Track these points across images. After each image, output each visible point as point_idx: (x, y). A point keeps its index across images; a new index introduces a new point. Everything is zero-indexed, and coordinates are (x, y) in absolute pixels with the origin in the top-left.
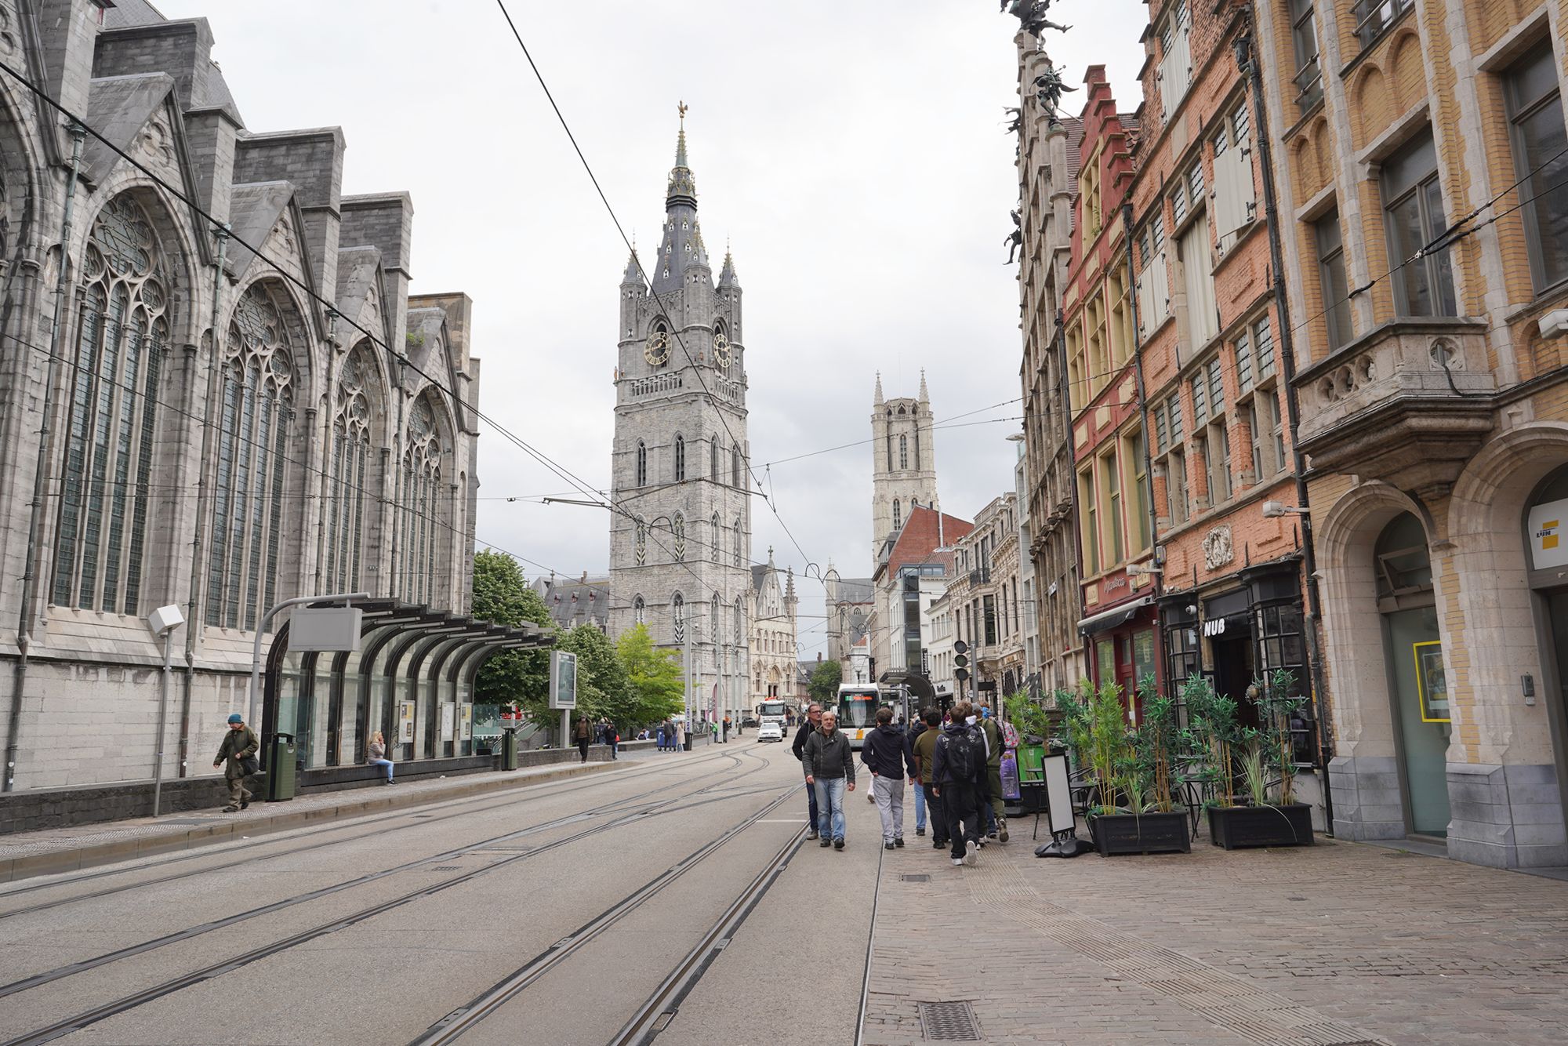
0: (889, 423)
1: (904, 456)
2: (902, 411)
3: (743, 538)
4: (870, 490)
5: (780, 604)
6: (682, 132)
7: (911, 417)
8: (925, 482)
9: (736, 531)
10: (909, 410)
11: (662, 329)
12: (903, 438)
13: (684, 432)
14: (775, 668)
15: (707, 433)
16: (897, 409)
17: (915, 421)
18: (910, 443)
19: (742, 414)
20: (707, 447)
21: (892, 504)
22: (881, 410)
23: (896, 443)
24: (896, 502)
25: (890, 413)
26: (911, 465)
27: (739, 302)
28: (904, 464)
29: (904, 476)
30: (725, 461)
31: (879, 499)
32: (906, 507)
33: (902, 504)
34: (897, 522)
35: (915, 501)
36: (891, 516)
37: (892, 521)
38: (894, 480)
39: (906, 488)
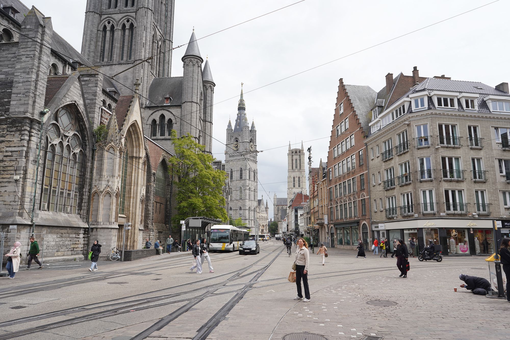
0: (292, 155)
1: (296, 165)
2: (296, 152)
3: (256, 193)
4: (287, 174)
5: (264, 209)
6: (242, 90)
8: (302, 172)
9: (254, 191)
10: (298, 152)
11: (237, 141)
12: (296, 160)
13: (242, 167)
14: (263, 225)
15: (248, 167)
17: (300, 155)
18: (298, 161)
19: (256, 162)
20: (248, 171)
22: (290, 152)
23: (294, 161)
24: (294, 178)
25: (293, 152)
26: (298, 167)
27: (256, 134)
28: (296, 167)
29: (296, 171)
30: (252, 174)
31: (289, 177)
32: (297, 179)
33: (295, 179)
34: (294, 183)
35: (299, 178)
36: (293, 182)
37: (293, 183)
38: (294, 172)
39: (297, 174)
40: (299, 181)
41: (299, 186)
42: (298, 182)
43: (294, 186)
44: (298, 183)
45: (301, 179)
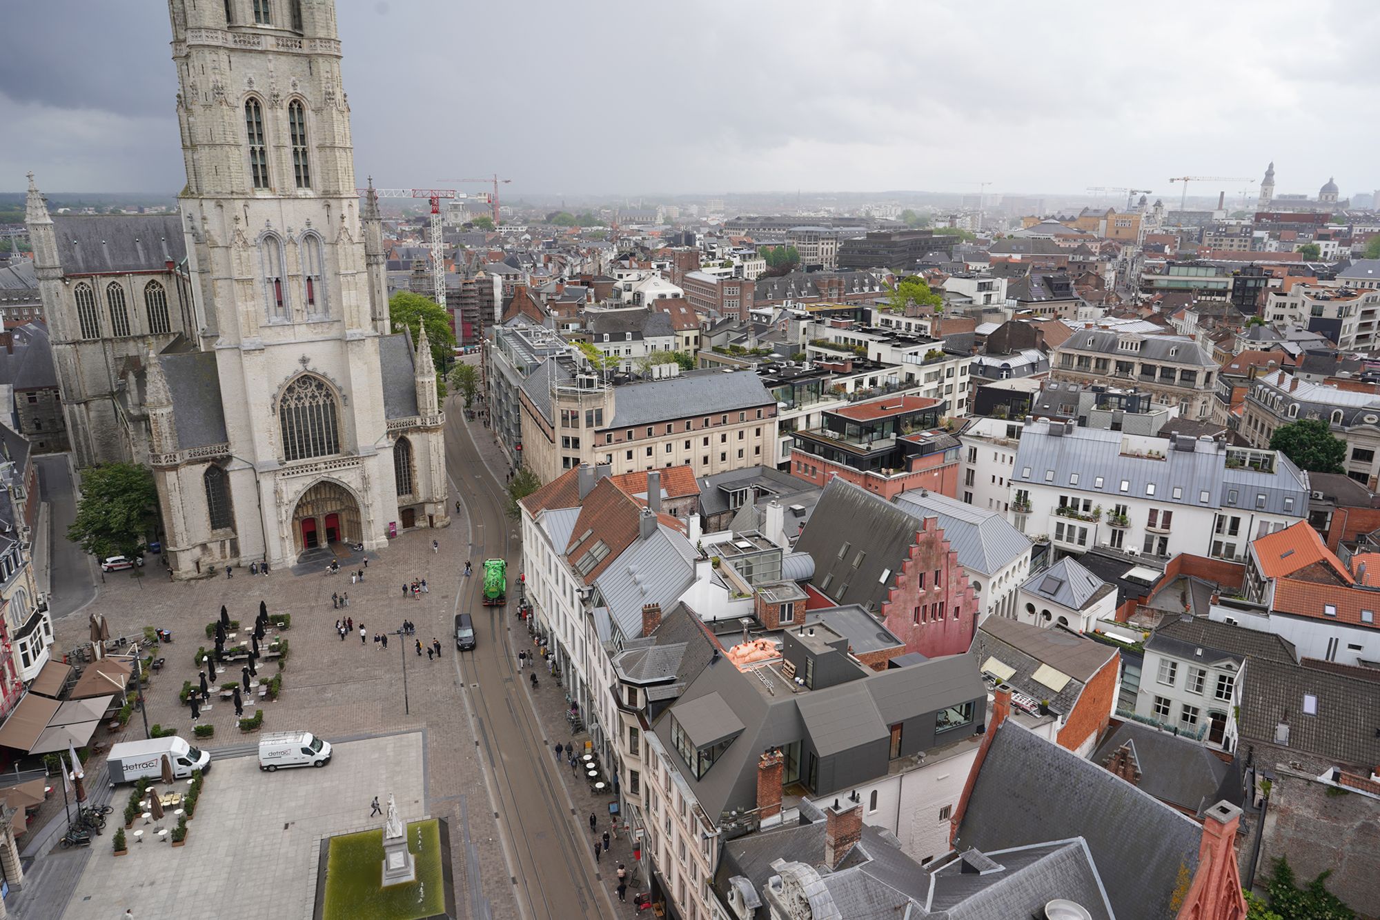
8: (322, 66)
21: (242, 111)
24: (253, 106)
26: (284, 16)
28: (264, 12)
29: (268, 43)
32: (277, 122)
33: (267, 114)
34: (258, 154)
35: (296, 108)
36: (244, 139)
37: (245, 150)
38: (244, 51)
39: (274, 74)
40: (299, 137)
41: (303, 177)
42: (287, 140)
43: (261, 177)
44: (288, 153)
45: (310, 117)
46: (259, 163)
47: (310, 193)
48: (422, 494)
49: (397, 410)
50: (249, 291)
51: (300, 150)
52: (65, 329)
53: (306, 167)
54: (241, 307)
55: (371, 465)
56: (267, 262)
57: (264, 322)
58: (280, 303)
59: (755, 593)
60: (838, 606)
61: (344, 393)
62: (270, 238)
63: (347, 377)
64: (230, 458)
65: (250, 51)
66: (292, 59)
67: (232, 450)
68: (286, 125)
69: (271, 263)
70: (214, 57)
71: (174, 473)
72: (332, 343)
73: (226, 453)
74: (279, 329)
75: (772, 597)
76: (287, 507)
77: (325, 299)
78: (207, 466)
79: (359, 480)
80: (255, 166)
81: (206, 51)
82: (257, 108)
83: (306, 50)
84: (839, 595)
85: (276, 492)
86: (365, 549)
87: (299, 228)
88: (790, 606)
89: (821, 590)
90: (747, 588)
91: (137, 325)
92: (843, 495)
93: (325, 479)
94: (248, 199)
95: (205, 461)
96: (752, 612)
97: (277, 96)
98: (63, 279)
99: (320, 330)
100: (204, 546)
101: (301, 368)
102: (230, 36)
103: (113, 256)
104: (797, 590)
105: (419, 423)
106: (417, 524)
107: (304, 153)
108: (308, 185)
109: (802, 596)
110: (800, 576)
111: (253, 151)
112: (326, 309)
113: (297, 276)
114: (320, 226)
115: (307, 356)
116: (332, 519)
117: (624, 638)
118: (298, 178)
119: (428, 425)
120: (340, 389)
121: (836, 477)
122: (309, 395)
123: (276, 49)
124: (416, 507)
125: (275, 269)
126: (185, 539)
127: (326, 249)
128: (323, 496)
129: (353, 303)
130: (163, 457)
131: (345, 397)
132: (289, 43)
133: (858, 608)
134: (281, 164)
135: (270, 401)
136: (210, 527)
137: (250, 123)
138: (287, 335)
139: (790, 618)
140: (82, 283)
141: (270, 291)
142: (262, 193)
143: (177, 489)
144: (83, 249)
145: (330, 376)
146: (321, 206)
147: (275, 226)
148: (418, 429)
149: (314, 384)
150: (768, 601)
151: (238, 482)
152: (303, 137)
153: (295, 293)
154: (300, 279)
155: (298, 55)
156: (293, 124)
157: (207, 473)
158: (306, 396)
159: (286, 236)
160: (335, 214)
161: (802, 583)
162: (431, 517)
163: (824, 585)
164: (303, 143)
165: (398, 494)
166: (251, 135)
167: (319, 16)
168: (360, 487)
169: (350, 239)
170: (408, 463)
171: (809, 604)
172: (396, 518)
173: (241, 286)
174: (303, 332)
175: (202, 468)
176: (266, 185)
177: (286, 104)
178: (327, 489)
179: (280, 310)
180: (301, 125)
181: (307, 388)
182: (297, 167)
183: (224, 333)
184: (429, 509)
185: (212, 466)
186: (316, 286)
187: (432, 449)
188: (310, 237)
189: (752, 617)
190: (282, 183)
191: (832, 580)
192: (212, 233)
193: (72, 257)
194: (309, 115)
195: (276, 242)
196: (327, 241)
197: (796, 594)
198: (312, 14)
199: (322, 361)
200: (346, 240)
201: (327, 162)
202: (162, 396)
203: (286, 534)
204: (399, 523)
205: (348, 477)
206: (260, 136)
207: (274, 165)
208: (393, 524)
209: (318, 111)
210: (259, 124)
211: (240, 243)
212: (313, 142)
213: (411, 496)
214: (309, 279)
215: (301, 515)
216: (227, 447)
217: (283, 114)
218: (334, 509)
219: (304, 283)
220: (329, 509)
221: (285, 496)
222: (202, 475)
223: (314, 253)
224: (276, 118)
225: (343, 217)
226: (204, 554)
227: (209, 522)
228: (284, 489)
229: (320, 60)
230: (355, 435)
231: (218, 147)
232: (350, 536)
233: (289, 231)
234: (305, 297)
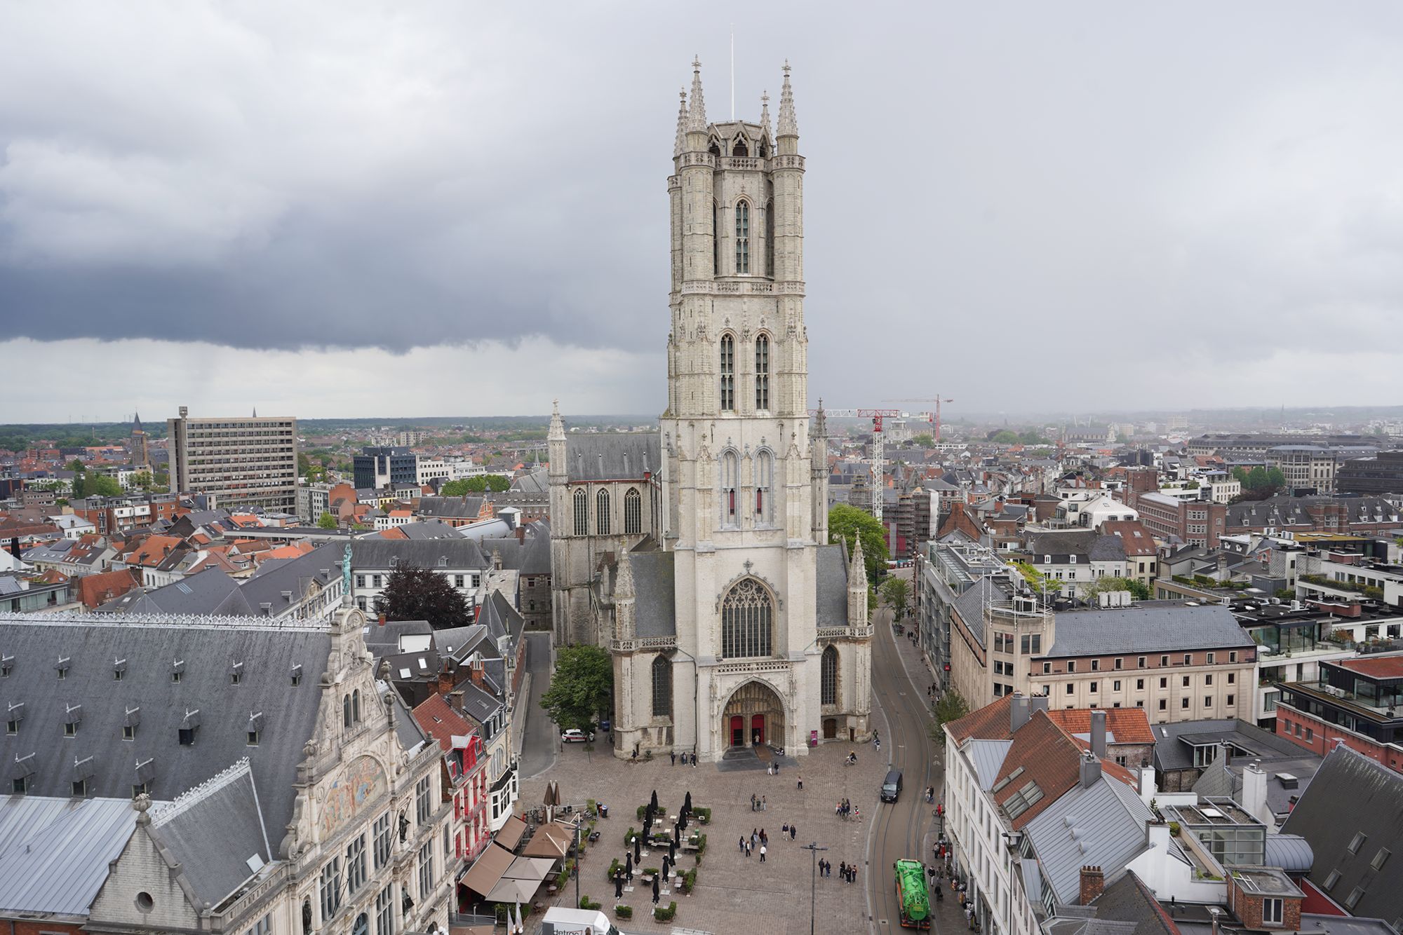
0: (717, 173)
1: (743, 244)
2: (741, 150)
7: (761, 163)
8: (788, 304)
10: (752, 148)
12: (743, 206)
16: (731, 145)
17: (768, 175)
18: (757, 220)
21: (718, 346)
22: (700, 145)
23: (729, 217)
24: (727, 341)
25: (714, 150)
26: (759, 265)
29: (745, 288)
32: (745, 353)
33: (738, 346)
34: (728, 381)
35: (763, 341)
36: (717, 369)
37: (718, 378)
38: (725, 296)
39: (747, 314)
40: (762, 366)
41: (762, 400)
42: (752, 369)
43: (728, 401)
44: (752, 380)
45: (773, 348)
46: (727, 388)
47: (767, 414)
48: (845, 706)
49: (828, 619)
50: (708, 500)
51: (762, 377)
52: (562, 527)
53: (766, 391)
54: (700, 513)
55: (799, 670)
56: (725, 474)
57: (717, 528)
58: (732, 511)
59: (1227, 876)
60: (1349, 916)
61: (780, 598)
62: (730, 453)
63: (784, 582)
64: (675, 650)
65: (730, 296)
66: (762, 300)
67: (678, 643)
68: (753, 355)
69: (728, 475)
70: (701, 302)
71: (629, 659)
72: (773, 550)
73: (673, 645)
74: (729, 534)
75: (1250, 885)
76: (719, 703)
77: (772, 509)
78: (656, 655)
79: (787, 684)
80: (724, 392)
81: (696, 298)
82: (731, 343)
83: (775, 292)
84: (1351, 900)
85: (711, 687)
86: (786, 754)
87: (755, 445)
88: (1278, 903)
89: (1323, 889)
90: (1218, 869)
91: (616, 525)
92: (1352, 770)
93: (756, 680)
94: (715, 419)
95: (655, 650)
96: (1224, 900)
97: (748, 331)
98: (567, 485)
99: (764, 538)
100: (645, 730)
101: (744, 572)
102: (715, 285)
103: (605, 467)
104: (1288, 883)
105: (848, 633)
106: (838, 736)
107: (766, 379)
108: (766, 407)
109: (1294, 892)
110: (1291, 865)
111: (724, 379)
112: (772, 518)
113: (749, 487)
114: (774, 444)
115: (751, 561)
116: (759, 719)
117: (1056, 901)
118: (758, 401)
119: (857, 636)
120: (777, 594)
121: (1342, 745)
122: (749, 597)
123: (750, 293)
124: (838, 718)
125: (732, 480)
126: (631, 722)
127: (777, 464)
128: (752, 697)
129: (796, 514)
130: (622, 643)
131: (781, 602)
132: (762, 288)
133: (1381, 925)
134: (745, 390)
135: (715, 600)
136: (651, 713)
137: (723, 355)
138: (735, 541)
139: (1277, 918)
140: (580, 489)
141: (725, 499)
142: (728, 414)
143: (630, 674)
144: (585, 461)
145: (769, 581)
146: (775, 425)
147: (736, 443)
148: (846, 640)
149: (754, 588)
150: (1246, 891)
151: (680, 673)
152: (765, 365)
153: (746, 503)
154: (752, 490)
155: (768, 296)
156: (758, 355)
157: (655, 662)
158: (746, 598)
159: (743, 452)
160: (787, 432)
161: (1296, 875)
162: (852, 730)
163: (1328, 883)
164: (765, 370)
165: (822, 703)
166: (723, 365)
167: (789, 263)
168: (787, 690)
169: (798, 455)
170: (834, 672)
171: (1306, 905)
172: (818, 726)
173: (702, 495)
174: (749, 539)
175: (651, 657)
176: (731, 407)
177: (754, 338)
178: (757, 690)
179: (732, 517)
180: (765, 355)
181: (748, 591)
182: (758, 391)
183: (683, 535)
184: (851, 722)
185: (660, 656)
186: (765, 496)
187: (858, 660)
188: (764, 453)
189: (1225, 907)
190: (745, 405)
191: (1339, 879)
192: (683, 448)
193: (576, 467)
194: (772, 345)
195: (734, 457)
196: (778, 457)
197: (1287, 889)
198: (783, 262)
199: (764, 568)
200: (794, 456)
201: (784, 386)
202: (628, 589)
203: (716, 729)
204: (820, 732)
205: (777, 680)
206: (731, 365)
207: (740, 390)
208: (814, 732)
209: (780, 343)
210: (730, 355)
211: (705, 457)
212: (774, 369)
213: (834, 706)
214: (759, 491)
215: (731, 712)
216: (674, 640)
217: (751, 347)
218: (761, 710)
219: (754, 494)
220: (757, 710)
221: (718, 691)
222: (651, 664)
223: (766, 467)
224: (745, 350)
225: (793, 436)
226: (644, 738)
227: (651, 708)
228: (718, 685)
229: (786, 299)
230: (787, 640)
231: (696, 376)
232: (773, 739)
233: (746, 447)
234: (754, 507)
